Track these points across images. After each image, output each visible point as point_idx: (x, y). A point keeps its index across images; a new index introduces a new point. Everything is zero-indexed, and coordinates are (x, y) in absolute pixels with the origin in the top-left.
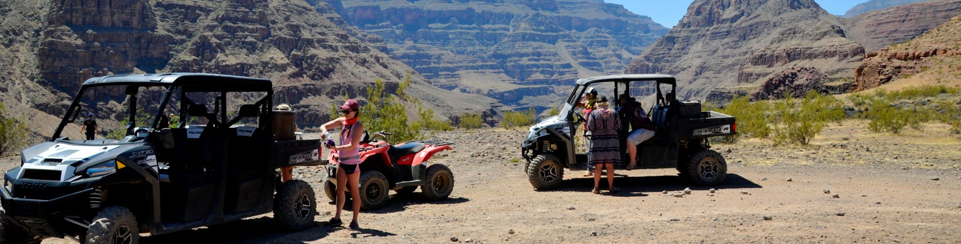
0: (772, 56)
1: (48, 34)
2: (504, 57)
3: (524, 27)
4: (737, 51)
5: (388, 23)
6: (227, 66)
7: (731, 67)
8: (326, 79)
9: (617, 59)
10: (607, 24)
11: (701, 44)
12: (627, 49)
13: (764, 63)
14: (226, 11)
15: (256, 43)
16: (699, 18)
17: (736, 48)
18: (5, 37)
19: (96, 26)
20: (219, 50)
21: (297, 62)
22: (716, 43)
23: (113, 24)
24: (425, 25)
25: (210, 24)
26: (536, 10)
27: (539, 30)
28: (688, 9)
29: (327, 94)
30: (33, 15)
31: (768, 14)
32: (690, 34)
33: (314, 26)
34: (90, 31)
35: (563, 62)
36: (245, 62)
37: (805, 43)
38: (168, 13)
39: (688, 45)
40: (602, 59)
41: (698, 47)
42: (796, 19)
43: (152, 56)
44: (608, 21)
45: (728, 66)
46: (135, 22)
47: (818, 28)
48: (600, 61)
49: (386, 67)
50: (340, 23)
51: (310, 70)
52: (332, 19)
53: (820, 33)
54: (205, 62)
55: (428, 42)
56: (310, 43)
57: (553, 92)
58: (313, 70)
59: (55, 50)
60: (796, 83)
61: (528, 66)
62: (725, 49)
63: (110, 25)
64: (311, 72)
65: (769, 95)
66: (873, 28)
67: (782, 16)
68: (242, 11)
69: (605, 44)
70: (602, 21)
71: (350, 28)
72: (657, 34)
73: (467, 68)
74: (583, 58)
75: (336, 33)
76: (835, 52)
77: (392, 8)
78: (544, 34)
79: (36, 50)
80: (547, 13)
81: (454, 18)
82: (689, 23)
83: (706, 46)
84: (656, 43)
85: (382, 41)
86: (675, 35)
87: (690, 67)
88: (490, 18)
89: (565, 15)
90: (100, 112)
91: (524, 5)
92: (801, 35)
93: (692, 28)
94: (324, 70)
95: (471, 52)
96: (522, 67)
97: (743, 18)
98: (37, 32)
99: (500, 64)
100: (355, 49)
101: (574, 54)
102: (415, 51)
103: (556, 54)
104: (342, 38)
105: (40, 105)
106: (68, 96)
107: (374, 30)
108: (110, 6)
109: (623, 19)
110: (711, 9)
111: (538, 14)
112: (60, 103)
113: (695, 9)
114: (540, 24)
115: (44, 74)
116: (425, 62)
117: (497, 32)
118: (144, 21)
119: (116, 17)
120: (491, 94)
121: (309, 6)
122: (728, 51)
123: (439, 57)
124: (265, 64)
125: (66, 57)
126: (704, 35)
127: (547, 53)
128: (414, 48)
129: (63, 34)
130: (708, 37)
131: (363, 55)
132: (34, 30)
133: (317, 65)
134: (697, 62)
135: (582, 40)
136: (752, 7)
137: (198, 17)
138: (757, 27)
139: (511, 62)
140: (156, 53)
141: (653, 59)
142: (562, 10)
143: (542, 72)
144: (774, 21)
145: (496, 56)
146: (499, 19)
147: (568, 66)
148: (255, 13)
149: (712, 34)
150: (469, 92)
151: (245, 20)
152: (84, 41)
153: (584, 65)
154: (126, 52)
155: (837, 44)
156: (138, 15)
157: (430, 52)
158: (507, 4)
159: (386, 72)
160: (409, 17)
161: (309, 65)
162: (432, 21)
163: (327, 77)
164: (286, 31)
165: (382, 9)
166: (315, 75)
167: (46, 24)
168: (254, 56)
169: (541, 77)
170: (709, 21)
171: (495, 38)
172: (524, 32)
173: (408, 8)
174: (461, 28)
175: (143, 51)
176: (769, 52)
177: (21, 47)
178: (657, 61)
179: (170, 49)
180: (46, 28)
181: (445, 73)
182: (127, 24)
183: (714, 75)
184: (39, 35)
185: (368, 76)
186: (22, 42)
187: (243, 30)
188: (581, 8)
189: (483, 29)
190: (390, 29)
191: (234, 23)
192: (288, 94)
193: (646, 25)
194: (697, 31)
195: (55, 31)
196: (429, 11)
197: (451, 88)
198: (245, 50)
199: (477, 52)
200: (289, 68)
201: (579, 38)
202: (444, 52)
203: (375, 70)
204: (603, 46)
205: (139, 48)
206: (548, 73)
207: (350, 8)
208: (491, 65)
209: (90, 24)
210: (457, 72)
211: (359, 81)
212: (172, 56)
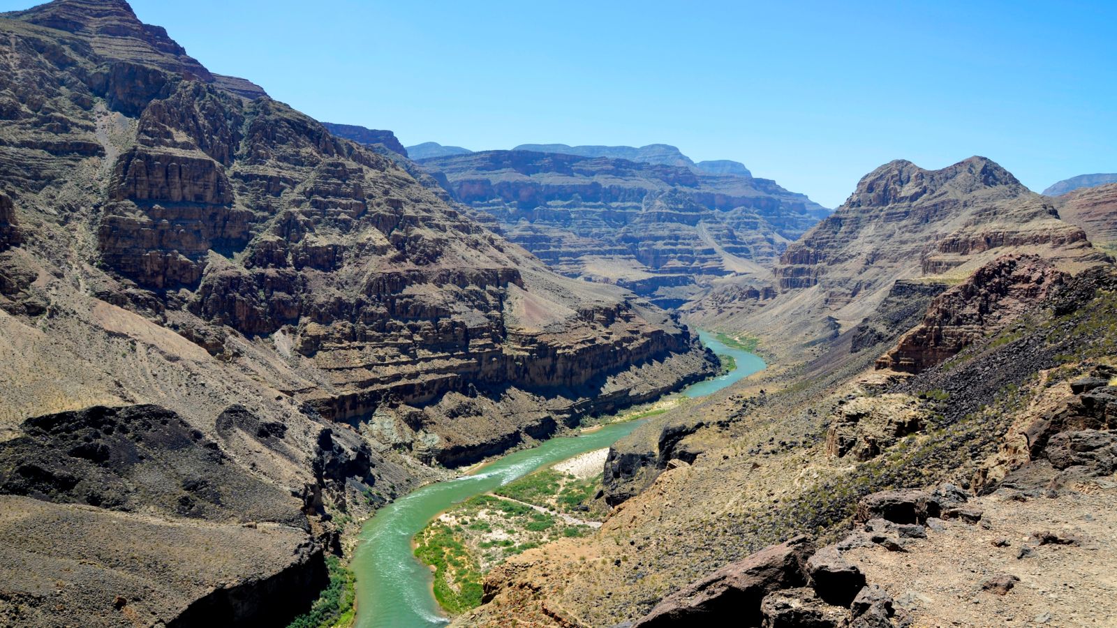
0: (967, 241)
1: (110, 209)
2: (635, 241)
3: (659, 205)
4: (918, 236)
5: (500, 200)
6: (317, 248)
7: (910, 255)
8: (433, 264)
9: (769, 244)
10: (756, 202)
11: (873, 227)
12: (780, 233)
13: (956, 250)
14: (315, 182)
15: (350, 221)
16: (872, 195)
17: (916, 232)
18: (60, 213)
19: (164, 200)
20: (307, 229)
21: (399, 243)
22: (892, 226)
23: (184, 198)
24: (542, 203)
25: (297, 198)
26: (673, 185)
27: (677, 209)
28: (858, 184)
29: (434, 282)
30: (91, 187)
31: (957, 192)
32: (860, 215)
33: (418, 201)
34: (157, 206)
35: (705, 247)
36: (337, 243)
37: (1010, 226)
38: (247, 185)
39: (857, 228)
40: (750, 244)
41: (869, 230)
42: (992, 198)
43: (229, 236)
44: (758, 199)
45: (907, 253)
46: (209, 195)
47: (1026, 208)
48: (749, 247)
49: (501, 250)
50: (445, 198)
51: (414, 254)
52: (436, 194)
53: (1029, 214)
54: (291, 244)
55: (547, 222)
56: (413, 221)
57: (693, 282)
58: (418, 253)
59: (117, 229)
60: (1015, 273)
61: (664, 252)
62: (903, 233)
63: (180, 198)
64: (415, 256)
65: (980, 288)
66: (1086, 210)
67: (974, 193)
68: (334, 183)
69: (754, 226)
70: (750, 199)
71: (456, 204)
72: (815, 216)
73: (592, 253)
74: (728, 242)
75: (443, 210)
76: (1047, 237)
77: (504, 183)
78: (683, 213)
79: (96, 228)
80: (686, 189)
81: (577, 194)
82: (860, 201)
83: (880, 230)
84: (818, 225)
85: (494, 220)
86: (842, 216)
87: (859, 254)
88: (619, 194)
89: (707, 191)
90: (170, 302)
91: (658, 180)
92: (1004, 216)
93: (863, 207)
94: (431, 253)
95: (596, 234)
96: (657, 252)
97: (925, 195)
98: (97, 207)
99: (630, 248)
100: (466, 229)
101: (718, 237)
102: (532, 233)
103: (698, 237)
104: (451, 216)
105: (101, 293)
106: (133, 283)
107: (483, 208)
108: (180, 177)
109: (776, 197)
110: (886, 185)
111: (676, 190)
112: (124, 291)
113: (867, 184)
114: (678, 201)
115: (106, 257)
116: (544, 245)
117: (628, 211)
118: (219, 195)
119: (186, 190)
120: (621, 283)
121: (411, 178)
122: (907, 236)
123: (559, 240)
124: (361, 246)
125: (130, 237)
126: (877, 217)
127: (686, 237)
128: (531, 228)
129: (126, 210)
130: (882, 219)
131: (475, 236)
132: (92, 205)
133: (422, 248)
134: (868, 249)
135: (728, 221)
136: (936, 182)
137: (281, 190)
138: (943, 207)
139: (643, 246)
140: (234, 232)
141: (815, 244)
142: (703, 186)
143: (680, 259)
144: (964, 199)
145: (626, 239)
146: (630, 196)
147: (711, 251)
148: (348, 185)
149: (887, 214)
150: (595, 281)
151: (337, 194)
152: (150, 217)
153: (729, 250)
154: (199, 231)
155: (1050, 227)
156: (212, 188)
157: (550, 235)
158: (639, 178)
159: (502, 256)
160: (524, 194)
161: (413, 247)
162: (551, 198)
163: (434, 262)
164: (385, 207)
165: (493, 183)
166: (420, 259)
167: (106, 198)
168: (348, 236)
169: (679, 264)
170: (884, 200)
171: (624, 219)
172: (660, 211)
173: (523, 183)
174: (586, 206)
175: (219, 231)
176: (963, 237)
177: (79, 225)
178: (820, 246)
179: (250, 228)
180: (107, 202)
181: (566, 258)
182: (199, 198)
183: (889, 264)
184: (99, 211)
185: (482, 261)
186: (79, 219)
187: (335, 205)
188: (725, 183)
189: (611, 207)
190: (502, 207)
191: (325, 198)
192: (389, 281)
193: (802, 205)
194: (868, 211)
195: (116, 206)
196: (548, 186)
197: (574, 276)
198: (337, 230)
199: (603, 235)
200: (389, 251)
201: (723, 219)
202: (565, 234)
203: (489, 254)
204: (751, 228)
205: (215, 227)
206: (687, 259)
207: (456, 182)
208: (620, 250)
209: (157, 197)
210: (581, 258)
211: (471, 266)
212: (253, 236)
